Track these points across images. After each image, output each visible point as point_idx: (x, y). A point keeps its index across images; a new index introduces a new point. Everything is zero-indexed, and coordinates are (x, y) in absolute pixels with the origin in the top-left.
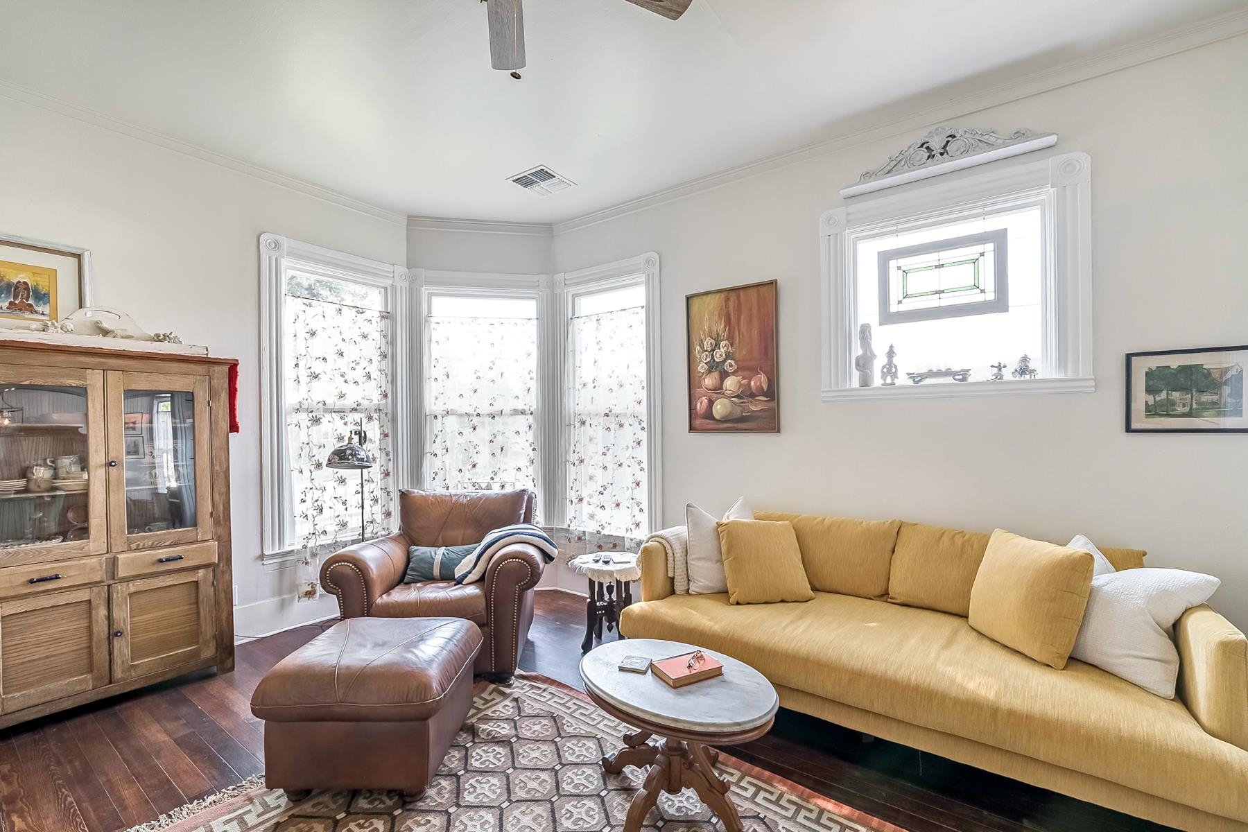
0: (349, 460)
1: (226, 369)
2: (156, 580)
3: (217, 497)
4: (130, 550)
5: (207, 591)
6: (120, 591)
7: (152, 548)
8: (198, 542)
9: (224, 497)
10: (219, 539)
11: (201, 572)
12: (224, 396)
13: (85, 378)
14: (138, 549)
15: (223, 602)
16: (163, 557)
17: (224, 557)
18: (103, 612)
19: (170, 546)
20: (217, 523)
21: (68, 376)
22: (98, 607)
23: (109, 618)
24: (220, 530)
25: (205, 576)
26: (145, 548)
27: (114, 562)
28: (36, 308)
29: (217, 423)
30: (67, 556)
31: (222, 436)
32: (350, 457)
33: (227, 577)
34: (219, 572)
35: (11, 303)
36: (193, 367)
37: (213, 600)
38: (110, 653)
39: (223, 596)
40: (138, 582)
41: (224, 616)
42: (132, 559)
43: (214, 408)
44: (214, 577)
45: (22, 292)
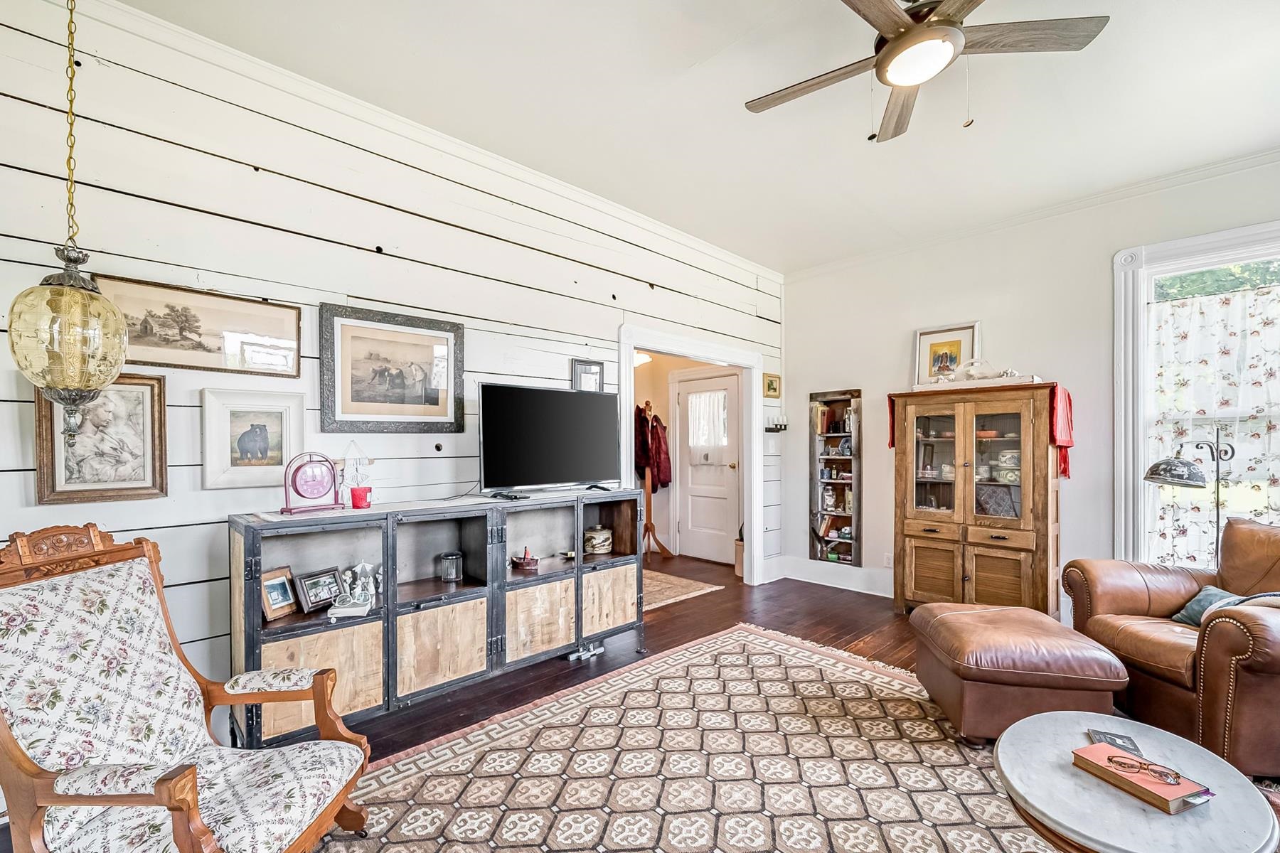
0: (1160, 475)
1: (1047, 391)
2: (991, 550)
3: (1037, 497)
4: (976, 525)
5: (1026, 570)
6: (971, 551)
7: (989, 526)
8: (1020, 530)
9: (1042, 498)
10: (1037, 532)
11: (1023, 555)
12: (1046, 414)
13: (954, 410)
14: (980, 525)
15: (1039, 585)
16: (994, 535)
17: (1042, 547)
18: (960, 561)
19: (1001, 528)
20: (1036, 518)
21: (946, 409)
22: (957, 558)
23: (963, 566)
24: (1039, 525)
25: (1026, 558)
26: (986, 526)
27: (965, 532)
28: (951, 367)
29: (1038, 436)
30: (942, 520)
31: (1043, 446)
32: (1162, 473)
33: (1043, 564)
34: (1037, 558)
35: (940, 367)
36: (1021, 393)
37: (1031, 579)
38: (963, 590)
39: (1039, 579)
40: (981, 548)
41: (1040, 595)
42: (977, 531)
43: (1036, 424)
44: (1033, 561)
45: (945, 359)
